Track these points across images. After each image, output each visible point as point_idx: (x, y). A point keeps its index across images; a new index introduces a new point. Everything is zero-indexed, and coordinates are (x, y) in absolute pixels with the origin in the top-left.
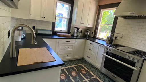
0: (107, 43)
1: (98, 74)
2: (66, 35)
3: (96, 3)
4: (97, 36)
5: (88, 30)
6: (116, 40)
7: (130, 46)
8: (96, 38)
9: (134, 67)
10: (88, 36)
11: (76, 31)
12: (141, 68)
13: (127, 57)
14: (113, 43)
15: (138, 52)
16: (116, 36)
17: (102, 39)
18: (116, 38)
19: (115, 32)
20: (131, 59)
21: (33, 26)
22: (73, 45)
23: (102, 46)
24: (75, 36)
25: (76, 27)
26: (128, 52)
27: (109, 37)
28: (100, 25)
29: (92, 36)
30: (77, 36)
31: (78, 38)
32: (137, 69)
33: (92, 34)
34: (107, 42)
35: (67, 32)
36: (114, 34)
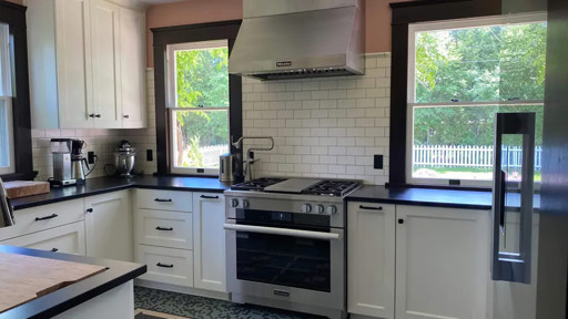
0: (227, 183)
1: (224, 314)
2: (20, 189)
3: (136, 20)
4: (176, 164)
5: (124, 142)
6: (252, 163)
7: (299, 175)
8: (173, 171)
9: (328, 231)
10: (132, 173)
11: (67, 158)
12: (345, 229)
13: (304, 209)
14: (247, 179)
15: (327, 186)
16: (249, 147)
17: (199, 170)
18: (251, 155)
19: (244, 134)
20: (316, 210)
22: (76, 233)
23: (214, 195)
24: (68, 186)
25: (61, 140)
26: (302, 193)
27: (228, 158)
28: (175, 115)
29: (152, 167)
30: (79, 184)
31: (83, 191)
32: (336, 235)
33: (150, 158)
34: (223, 177)
35: (12, 171)
36: (241, 142)
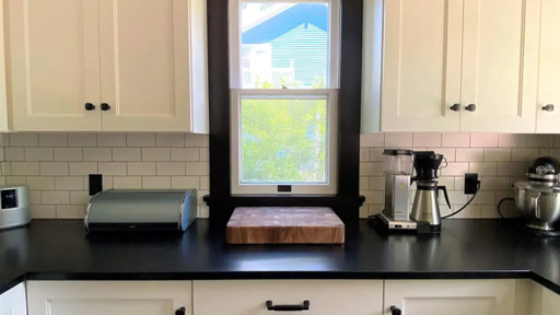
10: (555, 226)
21: (91, 176)
